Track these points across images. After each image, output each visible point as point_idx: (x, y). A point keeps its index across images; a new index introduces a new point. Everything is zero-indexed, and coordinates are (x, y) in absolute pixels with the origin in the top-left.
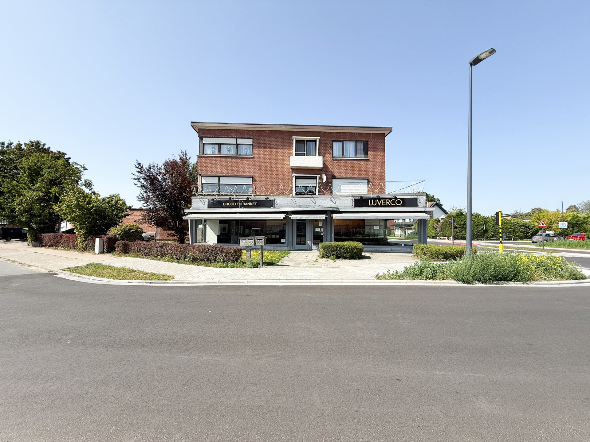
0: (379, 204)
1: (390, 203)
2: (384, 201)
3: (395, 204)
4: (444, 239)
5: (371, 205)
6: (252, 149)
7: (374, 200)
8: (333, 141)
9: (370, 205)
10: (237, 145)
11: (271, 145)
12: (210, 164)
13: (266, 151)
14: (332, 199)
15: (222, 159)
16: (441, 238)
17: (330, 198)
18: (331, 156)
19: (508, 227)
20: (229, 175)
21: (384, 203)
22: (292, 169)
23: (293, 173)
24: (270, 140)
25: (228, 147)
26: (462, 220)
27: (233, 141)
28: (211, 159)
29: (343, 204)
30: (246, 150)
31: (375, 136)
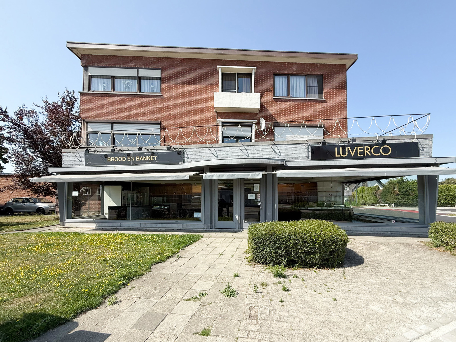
0: (353, 154)
1: (370, 152)
2: (360, 149)
3: (379, 154)
4: (384, 206)
5: (339, 156)
6: (161, 84)
7: (344, 147)
8: (276, 74)
9: (336, 156)
10: (139, 79)
11: (188, 79)
12: (98, 105)
13: (181, 88)
14: (274, 147)
15: (116, 98)
16: (381, 205)
17: (270, 146)
18: (273, 95)
19: (451, 194)
20: (127, 120)
21: (361, 153)
22: (217, 112)
23: (219, 117)
24: (185, 72)
25: (126, 82)
26: (404, 187)
27: (132, 73)
28: (100, 97)
29: (293, 155)
30: (152, 86)
31: (333, 67)
